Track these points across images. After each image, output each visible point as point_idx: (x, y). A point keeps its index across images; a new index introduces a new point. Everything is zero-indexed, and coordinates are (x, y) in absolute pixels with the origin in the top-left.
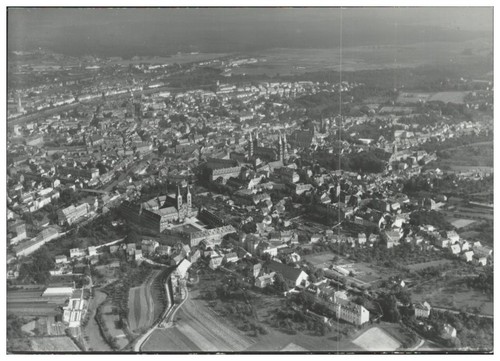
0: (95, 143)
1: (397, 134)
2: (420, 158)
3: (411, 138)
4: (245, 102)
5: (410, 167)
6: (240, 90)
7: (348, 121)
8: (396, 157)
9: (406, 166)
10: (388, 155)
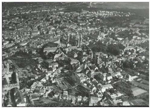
0: (19, 29)
1: (134, 37)
2: (138, 50)
3: (139, 39)
4: (87, 18)
5: (132, 54)
6: (90, 13)
7: (119, 29)
8: (128, 48)
9: (130, 53)
10: (124, 47)
